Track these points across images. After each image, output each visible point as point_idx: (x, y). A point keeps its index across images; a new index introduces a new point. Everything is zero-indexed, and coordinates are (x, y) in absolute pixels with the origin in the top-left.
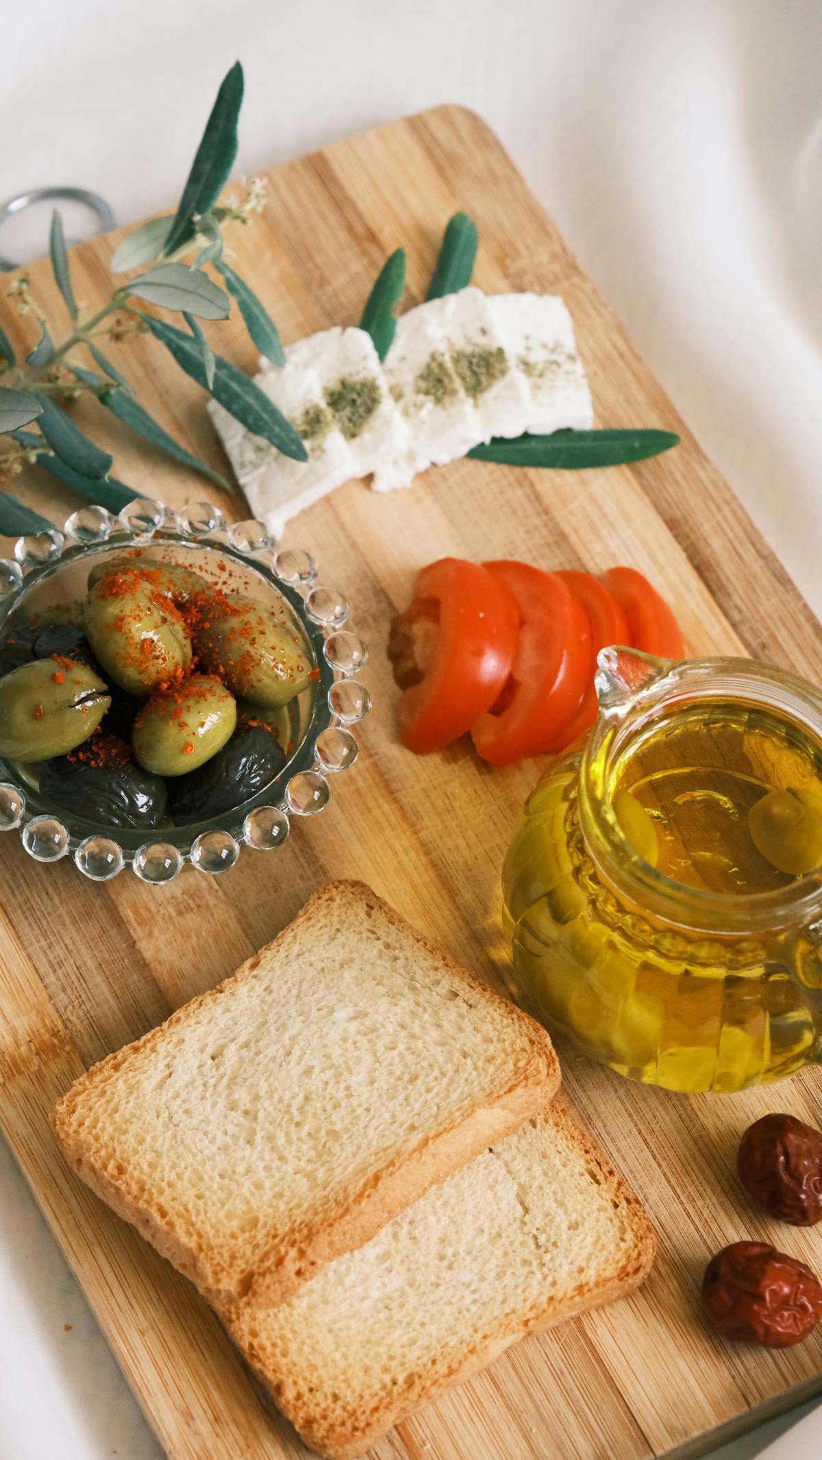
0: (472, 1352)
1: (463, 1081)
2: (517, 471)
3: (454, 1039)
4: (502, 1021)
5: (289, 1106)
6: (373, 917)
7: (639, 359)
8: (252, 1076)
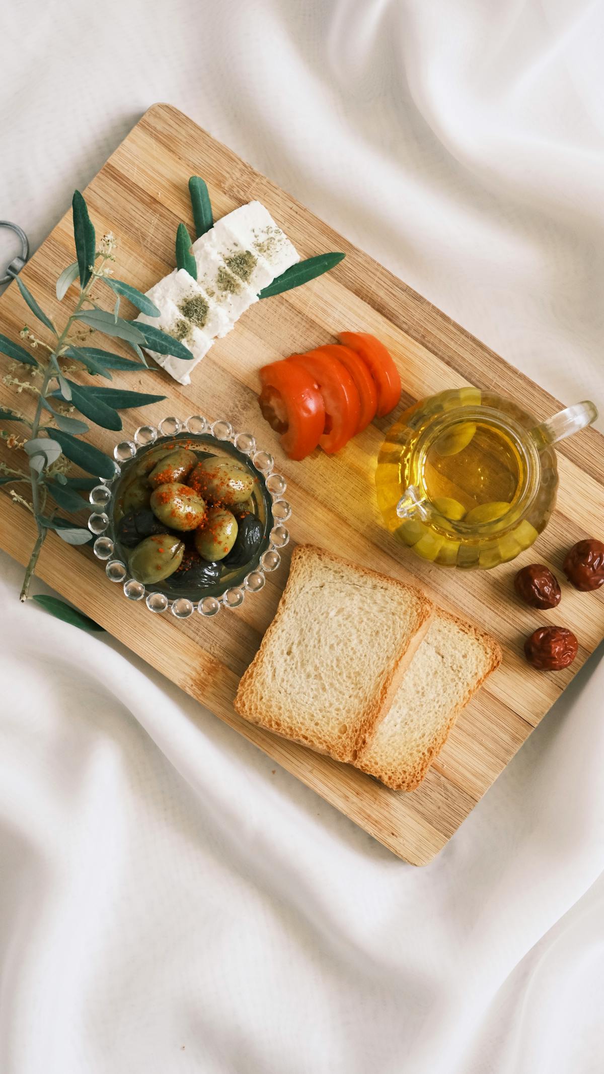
0: (448, 728)
1: (398, 628)
2: (277, 297)
3: (385, 608)
4: (402, 593)
5: (332, 666)
6: (323, 560)
7: (305, 210)
8: (310, 658)
